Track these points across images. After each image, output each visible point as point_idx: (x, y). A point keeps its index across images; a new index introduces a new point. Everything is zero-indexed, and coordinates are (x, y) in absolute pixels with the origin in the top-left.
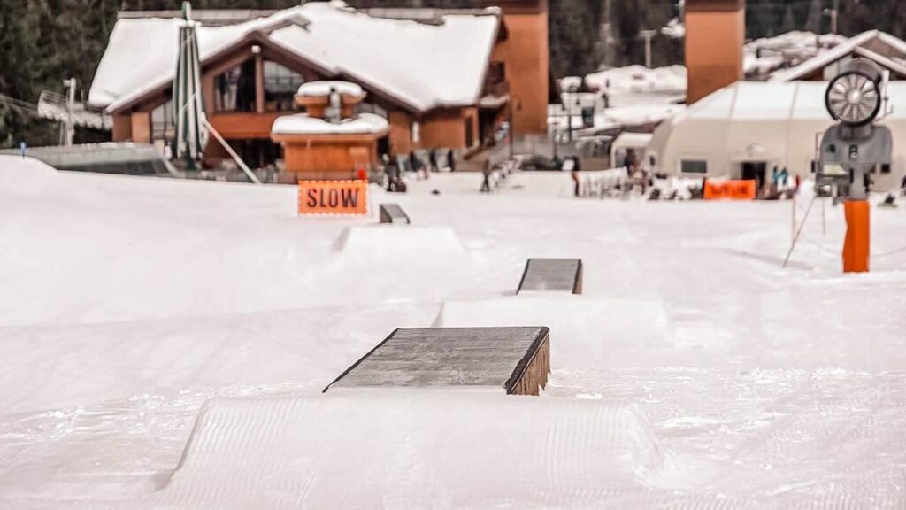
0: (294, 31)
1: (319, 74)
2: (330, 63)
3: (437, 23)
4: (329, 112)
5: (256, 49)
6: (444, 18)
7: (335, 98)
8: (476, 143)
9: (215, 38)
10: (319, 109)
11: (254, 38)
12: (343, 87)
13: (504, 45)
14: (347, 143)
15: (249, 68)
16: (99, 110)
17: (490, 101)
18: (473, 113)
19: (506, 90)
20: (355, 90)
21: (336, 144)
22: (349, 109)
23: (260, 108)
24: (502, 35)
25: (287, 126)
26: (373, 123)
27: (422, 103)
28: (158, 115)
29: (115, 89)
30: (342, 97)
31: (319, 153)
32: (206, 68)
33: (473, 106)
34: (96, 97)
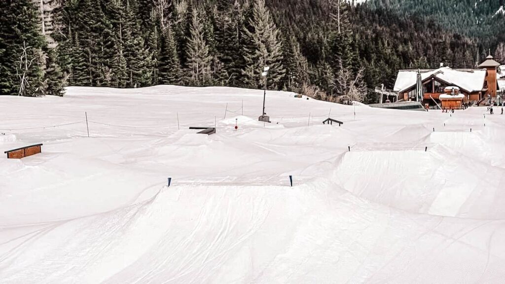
0: (440, 74)
1: (448, 85)
2: (450, 82)
3: (473, 72)
4: (452, 93)
5: (433, 78)
6: (474, 71)
7: (453, 90)
8: (481, 99)
9: (425, 75)
10: (449, 93)
11: (433, 76)
12: (455, 87)
13: (487, 77)
14: (456, 100)
15: (431, 83)
16: (396, 92)
17: (485, 90)
18: (480, 92)
19: (487, 87)
20: (458, 88)
21: (454, 100)
22: (456, 93)
23: (434, 92)
24: (487, 74)
25: (443, 96)
26: (462, 96)
27: (470, 91)
28: (410, 93)
29: (400, 87)
30: (455, 90)
31: (449, 102)
32: (423, 82)
33: (481, 91)
34: (395, 89)
